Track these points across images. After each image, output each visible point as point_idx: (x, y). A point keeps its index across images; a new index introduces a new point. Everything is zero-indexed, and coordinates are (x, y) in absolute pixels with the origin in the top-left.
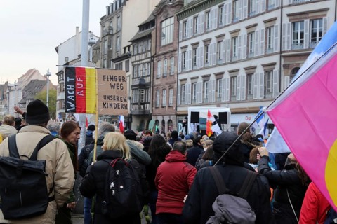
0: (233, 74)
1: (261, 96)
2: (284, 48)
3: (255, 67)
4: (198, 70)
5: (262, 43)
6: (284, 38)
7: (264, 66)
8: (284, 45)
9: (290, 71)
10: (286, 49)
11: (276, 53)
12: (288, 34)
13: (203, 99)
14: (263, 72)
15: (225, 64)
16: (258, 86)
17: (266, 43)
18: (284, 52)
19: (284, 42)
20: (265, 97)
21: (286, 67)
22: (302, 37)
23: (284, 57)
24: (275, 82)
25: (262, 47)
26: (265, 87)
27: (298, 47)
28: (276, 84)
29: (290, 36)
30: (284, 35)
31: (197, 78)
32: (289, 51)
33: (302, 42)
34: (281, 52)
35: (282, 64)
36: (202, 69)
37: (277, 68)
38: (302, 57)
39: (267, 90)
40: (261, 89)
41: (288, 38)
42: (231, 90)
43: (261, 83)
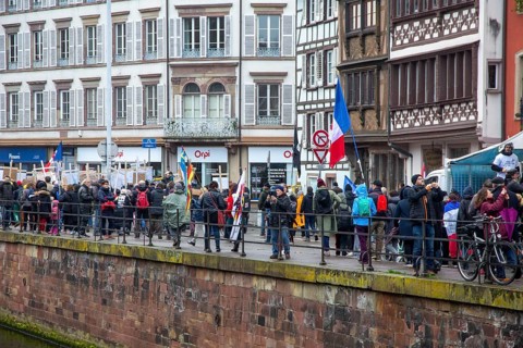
0: (90, 85)
1: (138, 122)
2: (173, 54)
3: (128, 78)
4: (20, 71)
5: (138, 43)
6: (172, 40)
7: (142, 77)
8: (172, 50)
9: (182, 88)
10: (175, 56)
11: (161, 61)
12: (178, 34)
13: (33, 121)
14: (141, 86)
15: (74, 67)
16: (135, 106)
17: (144, 44)
18: (173, 60)
19: (172, 46)
20: (145, 124)
21: (176, 81)
22: (197, 40)
23: (174, 67)
24: (161, 102)
25: (138, 49)
26: (145, 109)
27: (192, 54)
28: (162, 105)
29: (180, 37)
30: (172, 35)
31: (20, 84)
32: (180, 60)
33: (197, 47)
34: (168, 60)
35: (171, 76)
36: (27, 70)
37: (163, 82)
38: (198, 69)
39: (149, 113)
40: (139, 111)
41: (178, 40)
42: (85, 109)
43: (138, 102)
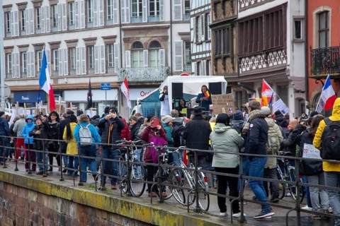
0: (72, 45)
1: (103, 71)
2: (123, 21)
3: (95, 39)
4: (28, 36)
5: (101, 13)
6: (123, 10)
7: (104, 38)
8: (123, 18)
9: (130, 45)
10: (125, 22)
11: (116, 26)
12: (127, 6)
13: (37, 72)
14: (104, 45)
15: (61, 32)
16: (99, 59)
17: (105, 13)
18: (124, 25)
19: (123, 14)
20: (107, 72)
21: (126, 40)
22: (141, 10)
23: (124, 30)
24: (117, 56)
25: (101, 18)
26: (107, 61)
27: (137, 21)
28: (117, 58)
29: (129, 8)
30: (123, 6)
31: (28, 46)
32: (129, 25)
33: (141, 14)
34: (121, 25)
35: (123, 37)
36: (32, 36)
37: (117, 41)
38: (141, 31)
39: (109, 65)
40: (103, 64)
41: (127, 10)
42: (69, 63)
43: (102, 57)
